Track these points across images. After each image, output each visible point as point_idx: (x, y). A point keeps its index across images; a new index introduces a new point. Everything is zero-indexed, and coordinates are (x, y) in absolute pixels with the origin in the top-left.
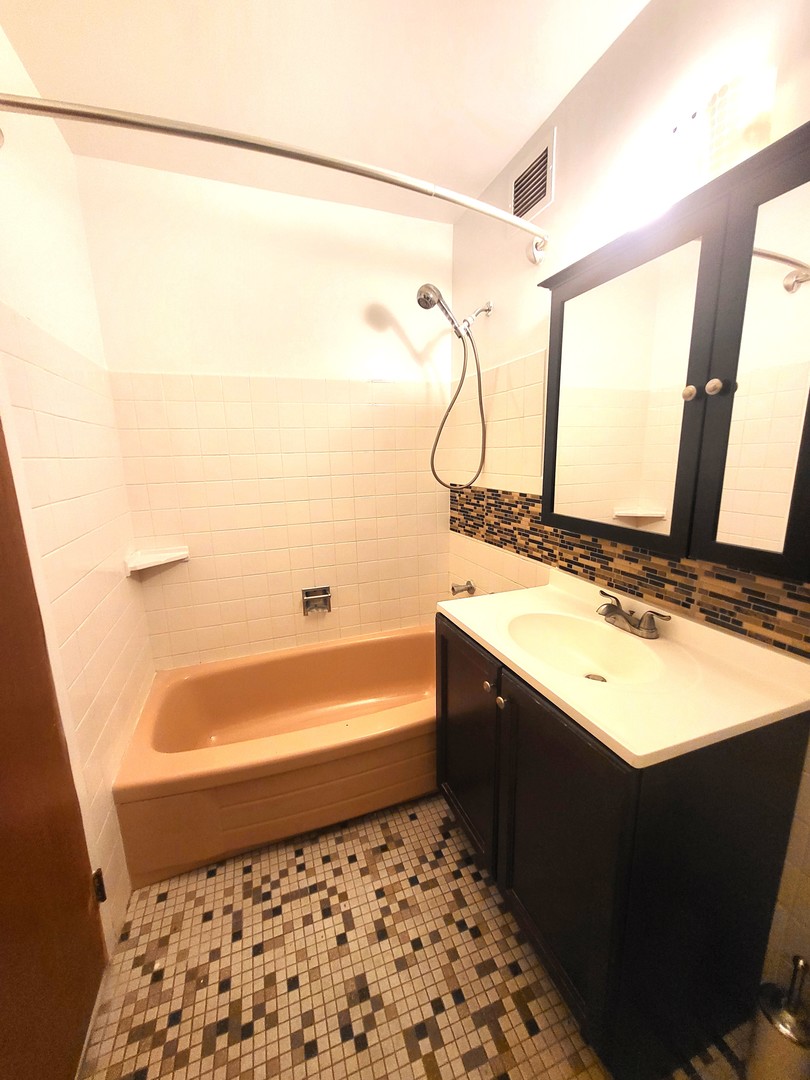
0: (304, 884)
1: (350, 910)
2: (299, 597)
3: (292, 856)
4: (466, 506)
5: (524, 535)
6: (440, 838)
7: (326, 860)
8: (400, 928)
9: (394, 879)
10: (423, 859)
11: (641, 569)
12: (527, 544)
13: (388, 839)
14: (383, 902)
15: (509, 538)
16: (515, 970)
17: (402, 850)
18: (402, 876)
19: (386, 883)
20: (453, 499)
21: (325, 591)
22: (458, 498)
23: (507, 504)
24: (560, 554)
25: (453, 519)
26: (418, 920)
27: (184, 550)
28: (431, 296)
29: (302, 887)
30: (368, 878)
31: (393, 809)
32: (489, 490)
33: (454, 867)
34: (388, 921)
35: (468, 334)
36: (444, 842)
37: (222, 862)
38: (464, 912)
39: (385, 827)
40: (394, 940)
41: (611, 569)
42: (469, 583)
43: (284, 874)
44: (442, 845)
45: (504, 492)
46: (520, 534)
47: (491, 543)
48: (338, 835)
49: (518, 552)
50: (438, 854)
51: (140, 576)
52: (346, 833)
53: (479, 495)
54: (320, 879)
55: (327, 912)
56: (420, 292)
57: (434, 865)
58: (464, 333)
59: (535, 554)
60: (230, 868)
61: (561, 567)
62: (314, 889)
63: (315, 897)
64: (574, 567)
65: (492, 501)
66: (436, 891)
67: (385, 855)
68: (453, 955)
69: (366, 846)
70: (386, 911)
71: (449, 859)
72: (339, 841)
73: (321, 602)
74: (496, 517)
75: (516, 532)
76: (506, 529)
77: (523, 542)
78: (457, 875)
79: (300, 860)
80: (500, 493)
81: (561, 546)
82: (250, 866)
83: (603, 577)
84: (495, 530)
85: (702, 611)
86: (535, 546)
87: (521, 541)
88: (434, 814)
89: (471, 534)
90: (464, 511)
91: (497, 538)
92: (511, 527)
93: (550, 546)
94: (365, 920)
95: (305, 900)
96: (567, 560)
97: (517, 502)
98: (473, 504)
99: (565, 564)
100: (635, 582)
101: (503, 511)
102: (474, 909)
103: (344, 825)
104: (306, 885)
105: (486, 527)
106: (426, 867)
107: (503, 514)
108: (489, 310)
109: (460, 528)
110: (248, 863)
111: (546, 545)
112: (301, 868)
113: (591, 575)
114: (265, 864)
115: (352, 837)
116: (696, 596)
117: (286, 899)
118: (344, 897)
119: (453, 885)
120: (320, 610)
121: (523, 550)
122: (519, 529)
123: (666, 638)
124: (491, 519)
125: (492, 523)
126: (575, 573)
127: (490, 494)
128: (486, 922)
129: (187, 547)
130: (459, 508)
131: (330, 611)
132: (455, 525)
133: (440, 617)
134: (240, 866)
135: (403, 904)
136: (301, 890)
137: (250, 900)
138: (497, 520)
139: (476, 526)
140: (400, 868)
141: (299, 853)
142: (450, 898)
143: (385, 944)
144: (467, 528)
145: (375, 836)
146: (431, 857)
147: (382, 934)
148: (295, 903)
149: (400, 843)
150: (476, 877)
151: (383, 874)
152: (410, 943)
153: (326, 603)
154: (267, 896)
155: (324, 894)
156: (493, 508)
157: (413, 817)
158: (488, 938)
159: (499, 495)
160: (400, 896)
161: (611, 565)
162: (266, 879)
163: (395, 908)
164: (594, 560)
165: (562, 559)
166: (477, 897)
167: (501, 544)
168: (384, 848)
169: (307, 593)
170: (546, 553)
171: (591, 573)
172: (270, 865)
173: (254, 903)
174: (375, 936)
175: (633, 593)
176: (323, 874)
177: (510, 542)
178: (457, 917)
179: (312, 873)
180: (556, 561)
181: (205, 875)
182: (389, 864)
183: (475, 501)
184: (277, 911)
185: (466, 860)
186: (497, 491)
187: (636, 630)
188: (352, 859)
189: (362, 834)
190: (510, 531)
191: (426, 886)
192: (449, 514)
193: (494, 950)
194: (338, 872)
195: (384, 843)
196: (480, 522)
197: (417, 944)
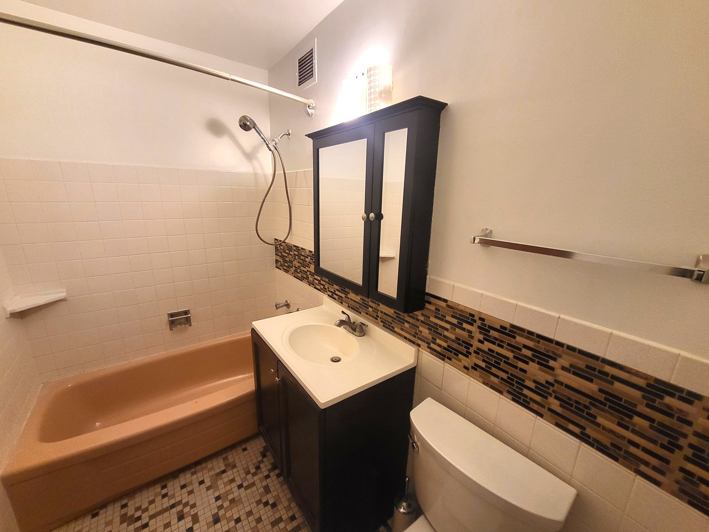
0: (166, 505)
1: (197, 513)
2: (166, 319)
3: (159, 489)
4: (283, 254)
5: (312, 275)
6: (260, 458)
7: (183, 487)
8: (228, 515)
9: (228, 488)
10: (248, 473)
11: (360, 299)
12: (313, 280)
13: (226, 466)
14: (219, 503)
15: (305, 276)
16: (293, 518)
17: (235, 470)
18: (234, 485)
19: (222, 491)
20: (276, 249)
21: (186, 313)
22: (279, 248)
23: (303, 256)
24: (328, 288)
25: (277, 261)
26: (241, 507)
27: (62, 292)
28: (248, 123)
29: (164, 507)
30: (211, 491)
31: (232, 447)
32: (294, 246)
33: (266, 473)
34: (221, 513)
35: (276, 148)
36: (262, 460)
37: (104, 505)
38: (269, 496)
39: (225, 459)
40: (223, 522)
41: (348, 298)
42: (286, 301)
43: (152, 502)
44: (261, 462)
45: (301, 248)
46: (310, 274)
47: (297, 278)
48: (193, 470)
49: (310, 285)
50: (258, 468)
51: (21, 316)
52: (199, 467)
53: (290, 248)
54: (178, 499)
55: (181, 517)
56: (240, 121)
57: (254, 474)
58: (273, 149)
59: (317, 287)
60: (110, 509)
61: (329, 295)
62: (173, 506)
63: (174, 510)
64: (334, 296)
65: (296, 253)
66: (254, 489)
67: (224, 475)
68: (259, 520)
69: (212, 473)
70: (220, 507)
71: (263, 470)
72: (193, 474)
73: (183, 320)
74: (298, 262)
75: (308, 273)
76: (303, 271)
77: (312, 279)
78: (268, 477)
79: (164, 491)
80: (300, 249)
81: (328, 283)
82: (127, 503)
83: (346, 302)
84: (299, 271)
85: (382, 322)
86: (317, 282)
87: (311, 279)
88: (258, 445)
89: (287, 271)
90: (282, 257)
91: (299, 275)
92: (305, 270)
93: (323, 283)
94: (206, 515)
95: (166, 514)
96: (331, 292)
97: (308, 255)
98: (287, 253)
99: (330, 294)
100: (358, 306)
101: (302, 259)
102: (275, 494)
103: (198, 463)
104: (168, 505)
105: (294, 268)
106: (249, 476)
107: (301, 262)
108: (289, 134)
109: (281, 267)
110: (124, 502)
111: (322, 282)
112: (164, 496)
113: (341, 301)
114: (137, 500)
115: (202, 470)
116: (379, 314)
117: (152, 517)
118: (194, 506)
119: (264, 483)
120: (183, 326)
121: (312, 284)
122: (310, 272)
123: (368, 335)
124: (296, 263)
125: (297, 266)
126: (335, 299)
127: (295, 248)
128: (280, 499)
129: (65, 290)
130: (280, 254)
131: (191, 325)
132: (279, 265)
133: (254, 331)
134: (118, 505)
135: (232, 501)
136: (164, 509)
137: (125, 524)
138: (299, 265)
139: (289, 267)
140: (232, 481)
141: (164, 487)
142: (262, 490)
143: (218, 525)
144: (285, 267)
145: (218, 465)
146: (253, 470)
147: (216, 520)
148: (160, 517)
149: (234, 466)
150: (278, 476)
151: (221, 486)
152: (234, 521)
153: (188, 321)
154: (139, 518)
155: (180, 508)
156: (297, 257)
157: (245, 450)
158: (280, 507)
159: (300, 250)
160: (230, 497)
161: (349, 296)
162: (137, 509)
163: (226, 504)
164: (342, 293)
165: (329, 291)
166: (278, 486)
167: (301, 279)
168: (224, 472)
169: (172, 315)
170: (322, 287)
171: (341, 300)
172: (141, 500)
173: (128, 525)
174: (212, 522)
175: (357, 311)
176: (182, 496)
177: (306, 279)
178: (264, 500)
179: (173, 496)
180: (326, 292)
181: (90, 517)
182: (226, 480)
183: (288, 252)
184: (146, 526)
185: (274, 467)
186: (298, 247)
187: (354, 333)
188: (202, 482)
189: (210, 466)
190: (305, 272)
191: (247, 488)
192: (274, 257)
193: (283, 512)
194: (191, 492)
195: (224, 468)
196: (291, 265)
197: (238, 520)
